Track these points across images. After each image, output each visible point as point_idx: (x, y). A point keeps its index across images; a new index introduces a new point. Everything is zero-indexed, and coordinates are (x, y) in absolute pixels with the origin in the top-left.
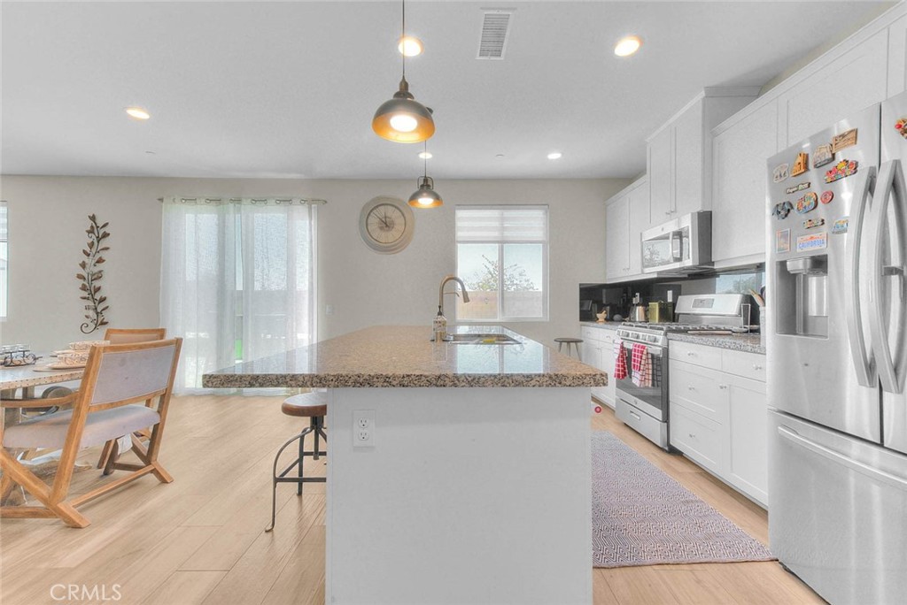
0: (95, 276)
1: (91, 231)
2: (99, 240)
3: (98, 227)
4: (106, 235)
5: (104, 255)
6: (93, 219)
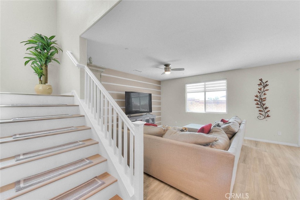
0: (263, 100)
1: (260, 84)
2: (264, 87)
3: (263, 83)
4: (267, 85)
5: (266, 92)
6: (261, 80)
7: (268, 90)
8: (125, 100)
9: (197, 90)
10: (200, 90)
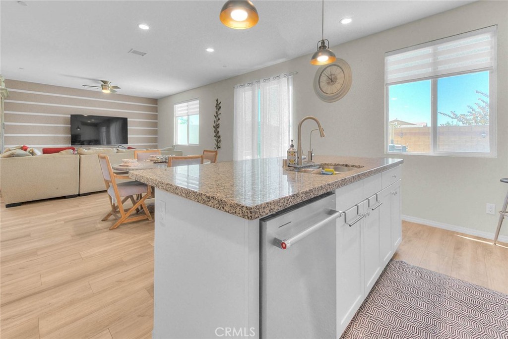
0: (218, 126)
1: (216, 107)
2: (218, 109)
3: (218, 104)
4: (220, 107)
5: (220, 116)
6: (217, 100)
7: (220, 114)
8: (70, 126)
9: (182, 112)
10: (184, 113)
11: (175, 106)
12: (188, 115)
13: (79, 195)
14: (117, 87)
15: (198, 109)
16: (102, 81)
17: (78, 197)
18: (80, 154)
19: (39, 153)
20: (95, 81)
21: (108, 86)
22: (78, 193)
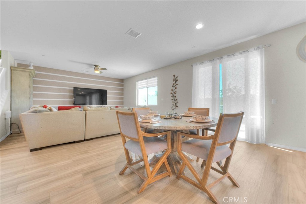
0: (175, 93)
1: (174, 80)
2: (176, 82)
4: (177, 80)
5: (177, 86)
6: (174, 76)
7: (177, 84)
8: (73, 94)
9: (143, 86)
10: (145, 86)
11: (137, 82)
12: (147, 87)
13: (85, 140)
14: (105, 69)
15: (157, 83)
16: (95, 65)
17: (84, 142)
18: (86, 111)
19: (55, 110)
20: (90, 65)
21: (99, 68)
22: (84, 139)
